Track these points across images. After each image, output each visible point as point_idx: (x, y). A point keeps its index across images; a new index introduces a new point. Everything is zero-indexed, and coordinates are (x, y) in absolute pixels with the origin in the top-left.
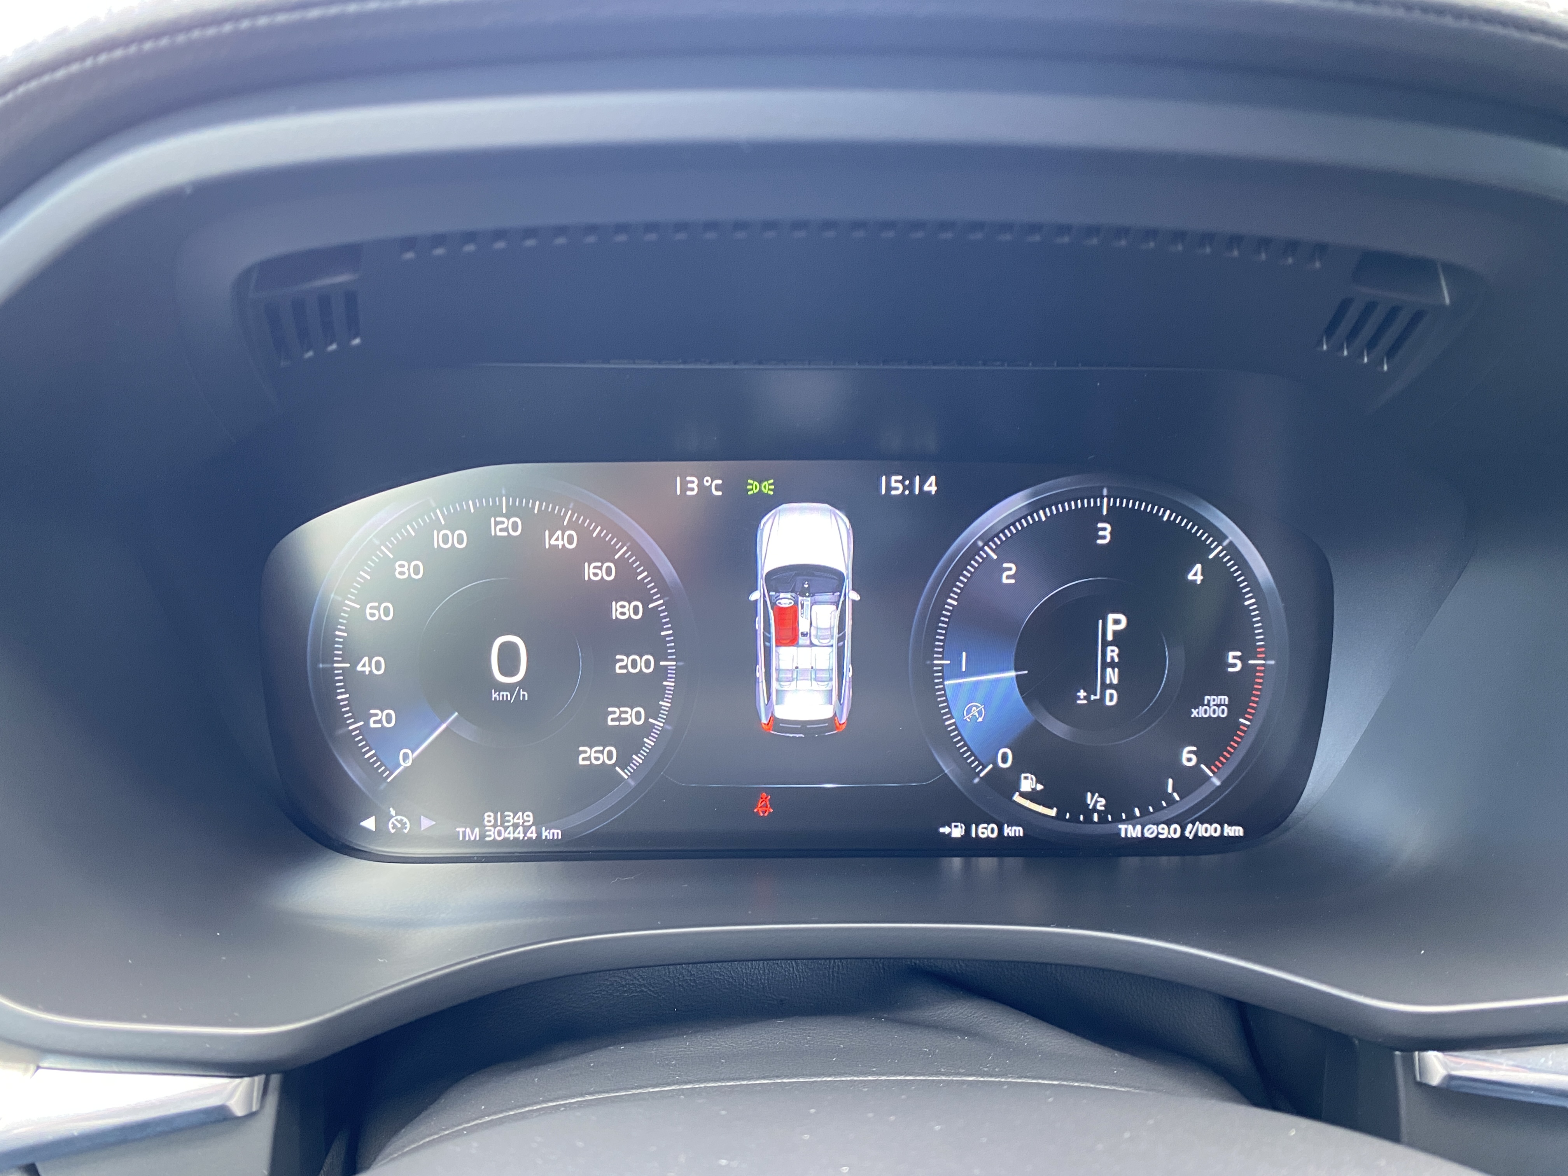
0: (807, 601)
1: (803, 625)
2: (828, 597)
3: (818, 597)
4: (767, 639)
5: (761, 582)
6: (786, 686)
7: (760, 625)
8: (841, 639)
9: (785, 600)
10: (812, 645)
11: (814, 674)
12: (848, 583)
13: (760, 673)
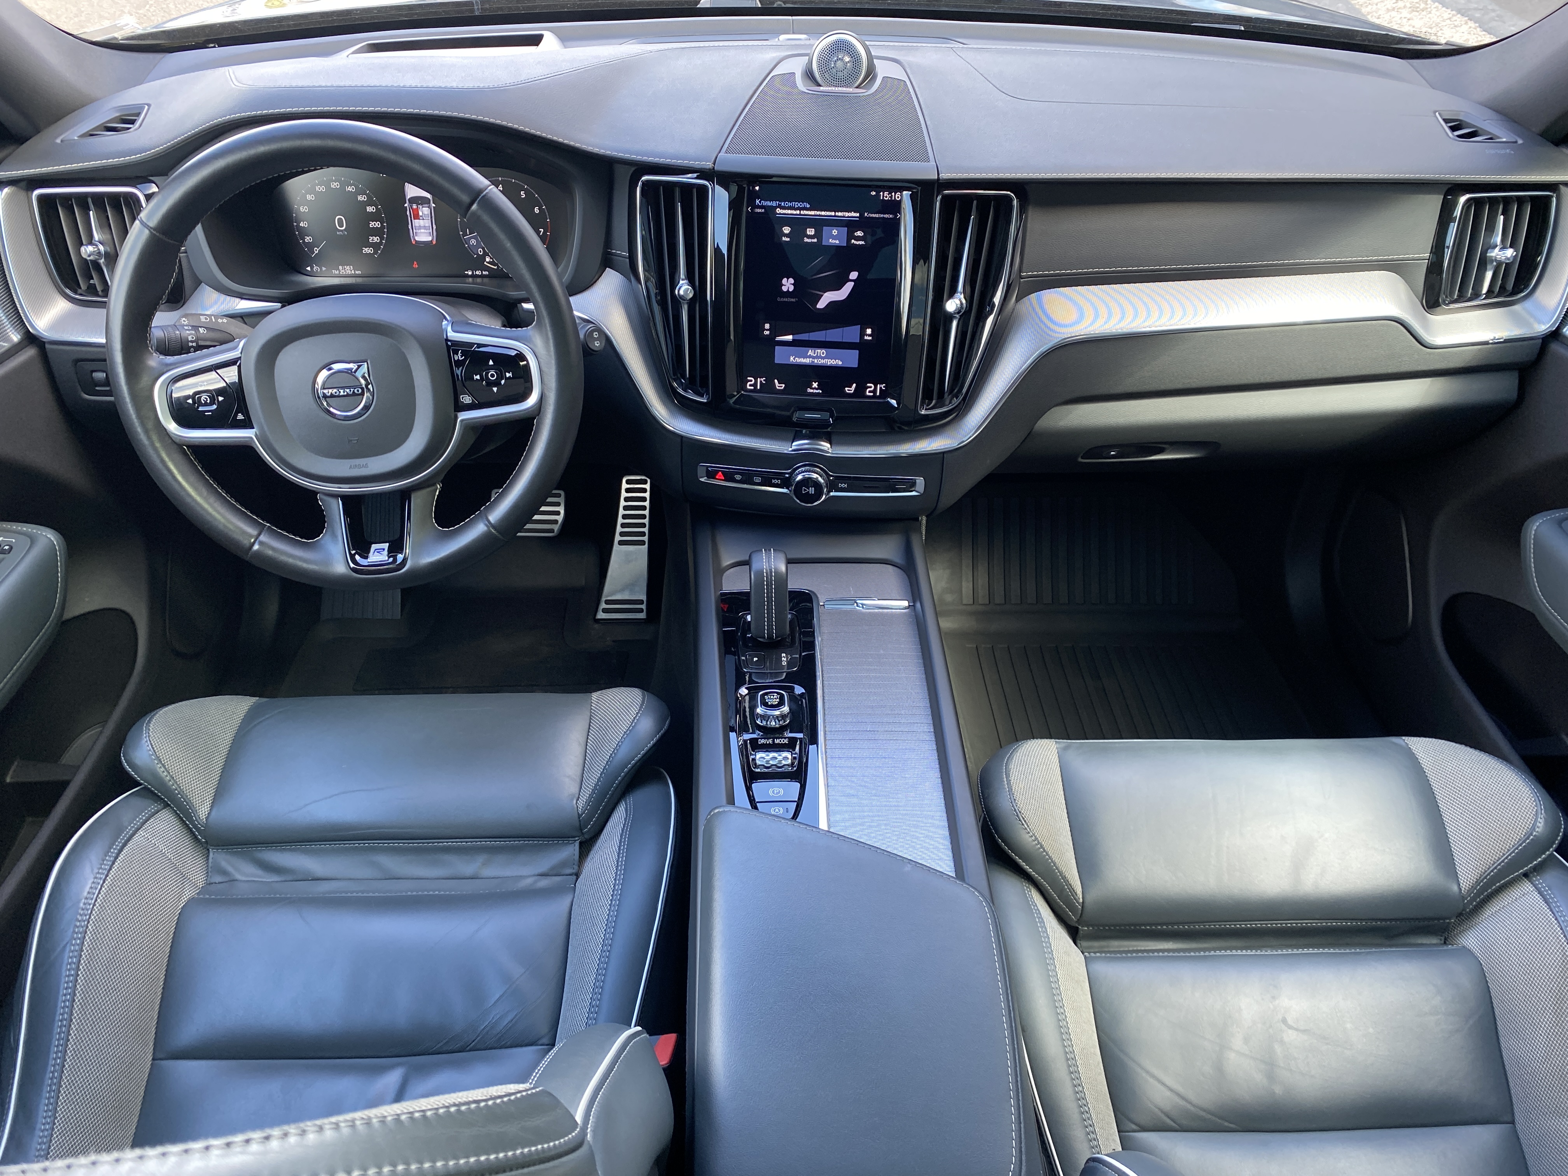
0: (421, 207)
1: (421, 214)
2: (427, 205)
3: (424, 205)
4: (411, 217)
5: (407, 201)
6: (417, 231)
7: (408, 213)
8: (431, 218)
9: (415, 206)
10: (423, 219)
11: (425, 227)
12: (432, 202)
13: (410, 227)
